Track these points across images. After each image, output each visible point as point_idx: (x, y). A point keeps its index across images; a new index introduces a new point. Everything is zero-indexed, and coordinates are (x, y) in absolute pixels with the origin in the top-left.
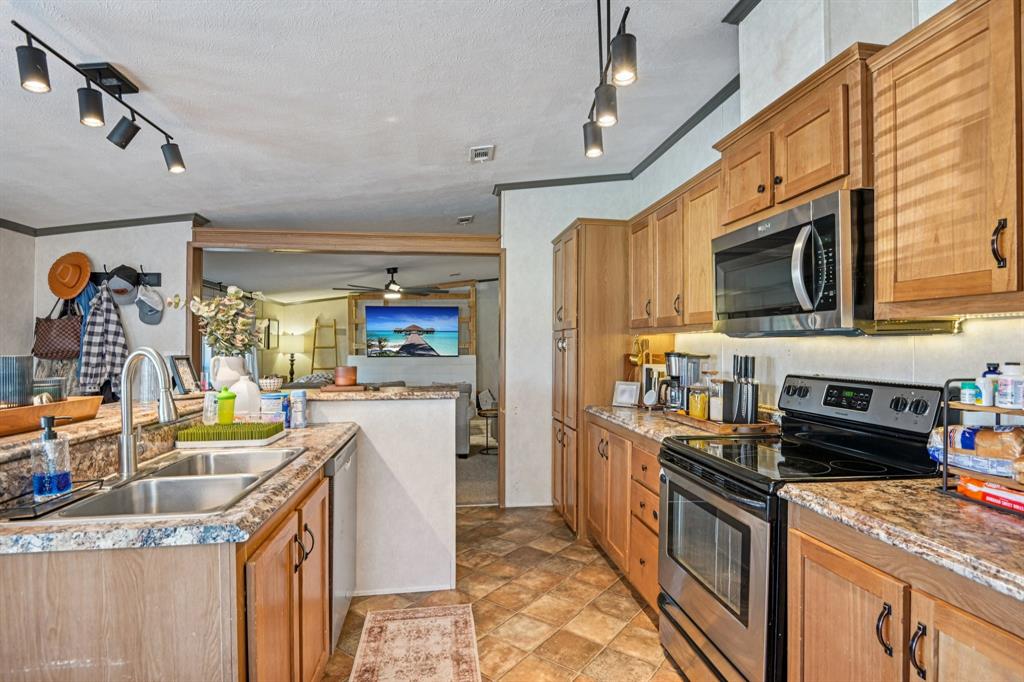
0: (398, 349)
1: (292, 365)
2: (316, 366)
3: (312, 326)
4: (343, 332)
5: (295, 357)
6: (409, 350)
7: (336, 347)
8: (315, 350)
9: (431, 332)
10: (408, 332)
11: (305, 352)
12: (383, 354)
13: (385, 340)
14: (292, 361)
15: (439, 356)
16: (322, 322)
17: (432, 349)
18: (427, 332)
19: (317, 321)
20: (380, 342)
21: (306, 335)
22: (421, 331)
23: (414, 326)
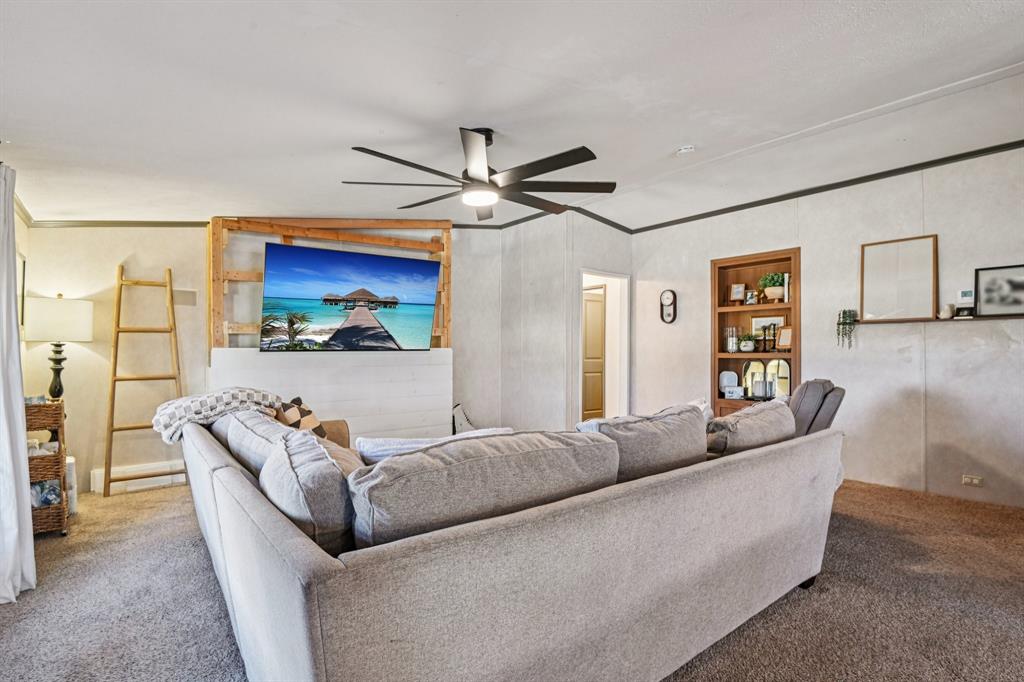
0: (326, 338)
1: (57, 372)
2: (120, 374)
3: (113, 281)
4: (191, 298)
5: (67, 352)
6: (349, 339)
7: (172, 330)
8: (118, 335)
9: (391, 304)
10: (350, 302)
11: (95, 342)
12: (295, 347)
13: (303, 319)
14: (58, 361)
15: (400, 349)
16: (136, 274)
17: (390, 338)
18: (386, 304)
19: (123, 270)
20: (291, 323)
21: (97, 301)
22: (374, 303)
23: (364, 292)
